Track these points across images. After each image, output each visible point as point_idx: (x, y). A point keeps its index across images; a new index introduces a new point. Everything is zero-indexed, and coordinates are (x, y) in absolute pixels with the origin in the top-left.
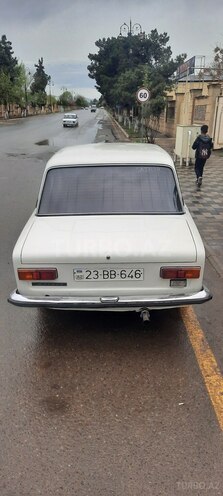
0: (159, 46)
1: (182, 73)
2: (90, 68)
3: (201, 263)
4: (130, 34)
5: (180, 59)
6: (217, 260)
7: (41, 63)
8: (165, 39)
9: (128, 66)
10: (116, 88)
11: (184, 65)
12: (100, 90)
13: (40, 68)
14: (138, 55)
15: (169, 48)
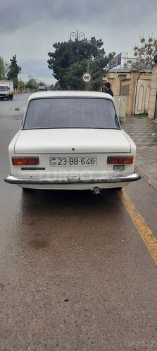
0: (96, 48)
1: (113, 65)
2: (50, 62)
3: (134, 154)
4: (76, 40)
5: (111, 56)
6: (141, 169)
7: (14, 58)
8: (100, 44)
9: (75, 61)
10: (68, 74)
11: (114, 60)
12: (56, 77)
13: (14, 62)
14: (82, 54)
15: (103, 49)
